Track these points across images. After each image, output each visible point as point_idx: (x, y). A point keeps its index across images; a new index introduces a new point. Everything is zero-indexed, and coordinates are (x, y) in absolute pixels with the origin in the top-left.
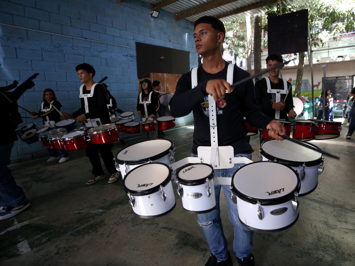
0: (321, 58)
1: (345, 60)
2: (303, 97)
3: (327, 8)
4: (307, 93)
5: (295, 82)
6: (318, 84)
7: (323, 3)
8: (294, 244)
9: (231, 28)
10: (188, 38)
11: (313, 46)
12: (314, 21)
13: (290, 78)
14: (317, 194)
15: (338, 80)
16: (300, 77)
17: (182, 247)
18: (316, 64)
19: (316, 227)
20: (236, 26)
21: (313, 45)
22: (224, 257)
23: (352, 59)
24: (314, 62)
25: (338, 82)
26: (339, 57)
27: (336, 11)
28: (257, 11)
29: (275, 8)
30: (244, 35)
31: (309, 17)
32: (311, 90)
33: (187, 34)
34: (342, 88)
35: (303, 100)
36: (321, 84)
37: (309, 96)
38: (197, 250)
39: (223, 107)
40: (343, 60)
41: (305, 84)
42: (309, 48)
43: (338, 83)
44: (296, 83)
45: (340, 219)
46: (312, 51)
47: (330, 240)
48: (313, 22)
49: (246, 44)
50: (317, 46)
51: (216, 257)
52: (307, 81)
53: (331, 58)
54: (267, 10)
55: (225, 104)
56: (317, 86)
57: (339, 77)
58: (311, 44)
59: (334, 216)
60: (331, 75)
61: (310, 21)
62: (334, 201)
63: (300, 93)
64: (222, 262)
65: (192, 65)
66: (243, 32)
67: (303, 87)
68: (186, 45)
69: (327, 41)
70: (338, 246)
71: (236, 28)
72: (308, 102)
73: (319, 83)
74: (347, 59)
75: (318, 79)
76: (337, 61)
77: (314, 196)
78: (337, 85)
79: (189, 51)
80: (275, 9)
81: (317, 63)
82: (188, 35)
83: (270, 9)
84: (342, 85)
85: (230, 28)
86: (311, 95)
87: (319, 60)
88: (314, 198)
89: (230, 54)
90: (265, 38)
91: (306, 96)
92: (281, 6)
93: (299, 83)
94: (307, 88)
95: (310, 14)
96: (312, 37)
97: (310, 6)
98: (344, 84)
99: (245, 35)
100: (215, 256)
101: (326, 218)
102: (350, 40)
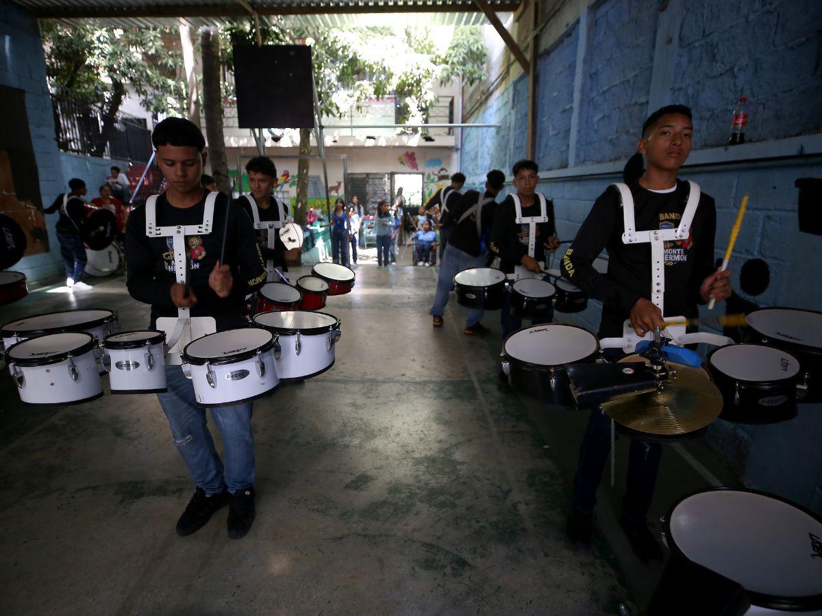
0: (340, 137)
1: (379, 145)
2: (312, 209)
3: (344, 48)
4: (318, 202)
5: (296, 180)
6: (337, 184)
7: (336, 37)
8: (314, 440)
9: (139, 39)
10: (11, 50)
11: (325, 116)
12: (323, 68)
13: (285, 171)
14: (342, 372)
15: (370, 180)
16: (305, 171)
17: (133, 502)
18: (331, 148)
19: (340, 412)
20: (152, 38)
21: (323, 112)
22: (217, 487)
23: (389, 144)
24: (328, 142)
25: (370, 183)
26: (369, 138)
27: (358, 58)
28: (206, 22)
29: (245, 23)
30: (175, 65)
31: (313, 58)
32: (325, 197)
33: (7, 39)
34: (376, 194)
35: (313, 216)
36: (342, 185)
37: (322, 208)
38: (165, 495)
39: (200, 258)
40: (376, 145)
41: (315, 183)
42: (317, 121)
43: (370, 185)
44: (298, 181)
45: (370, 396)
46: (322, 127)
47: (359, 422)
48: (322, 70)
49: (183, 86)
50: (330, 115)
51: (205, 489)
52: (318, 178)
53: (357, 138)
54: (228, 25)
55: (204, 254)
56: (336, 189)
57: (371, 174)
58: (319, 110)
59: (364, 394)
60: (359, 169)
61: (316, 66)
62: (363, 376)
63: (306, 204)
64: (214, 496)
65: (38, 127)
66: (171, 56)
67: (310, 191)
68: (10, 69)
69: (347, 111)
70: (368, 425)
71: (153, 44)
72: (320, 220)
73: (339, 183)
74: (382, 143)
75: (336, 177)
76: (366, 145)
77: (338, 376)
78: (369, 189)
79: (23, 88)
80: (247, 27)
81: (333, 144)
82: (12, 42)
83: (235, 24)
84: (376, 189)
85: (137, 40)
86: (326, 206)
87: (337, 139)
88: (338, 378)
89: (144, 106)
90: (228, 82)
91: (317, 208)
92: (258, 24)
93: (303, 183)
94: (319, 192)
95: (316, 53)
96: (320, 98)
97: (314, 33)
98: (379, 186)
99: (178, 67)
100: (201, 489)
101: (354, 399)
102: (384, 109)
